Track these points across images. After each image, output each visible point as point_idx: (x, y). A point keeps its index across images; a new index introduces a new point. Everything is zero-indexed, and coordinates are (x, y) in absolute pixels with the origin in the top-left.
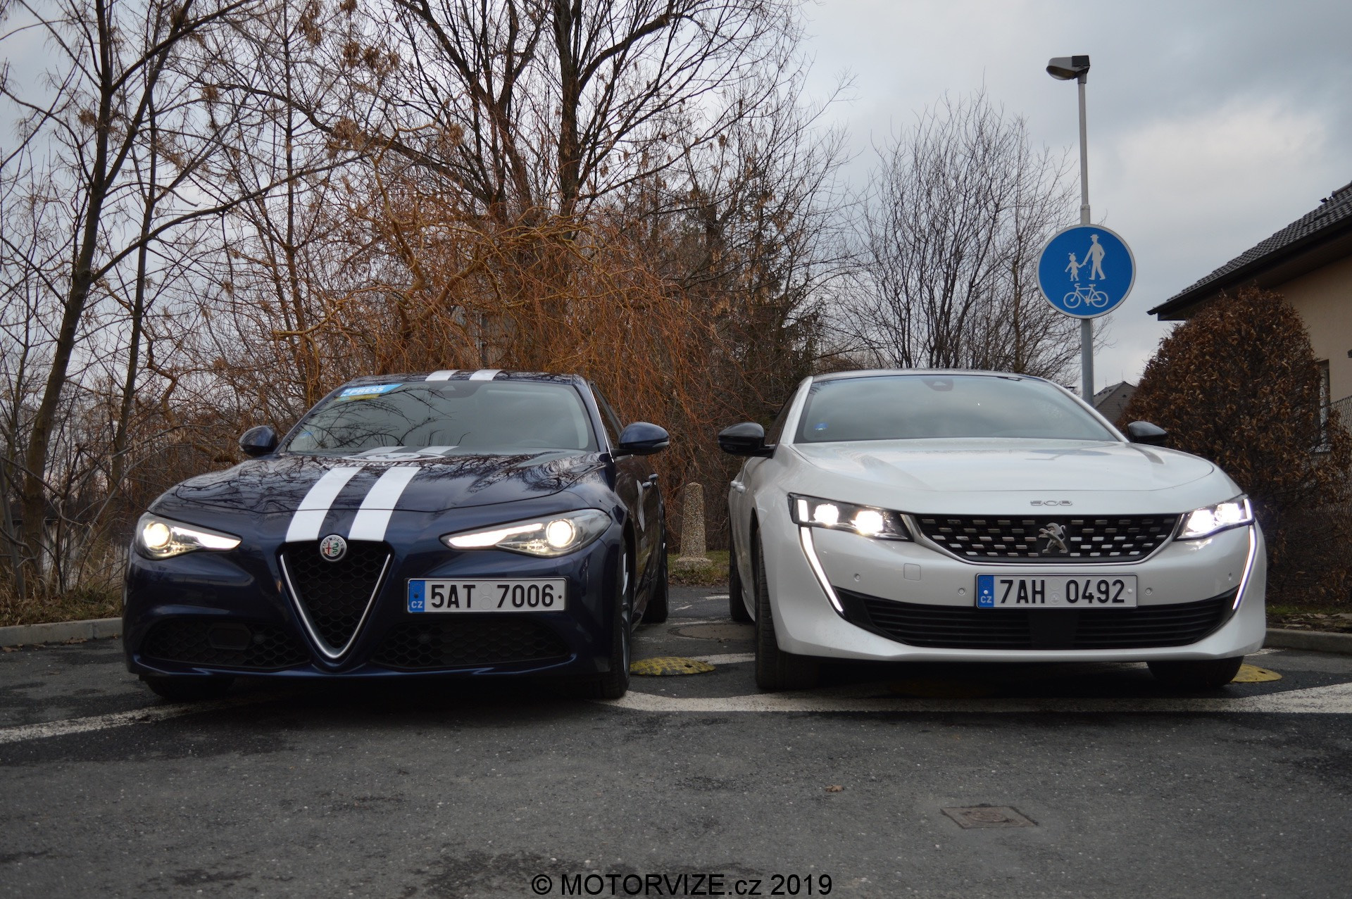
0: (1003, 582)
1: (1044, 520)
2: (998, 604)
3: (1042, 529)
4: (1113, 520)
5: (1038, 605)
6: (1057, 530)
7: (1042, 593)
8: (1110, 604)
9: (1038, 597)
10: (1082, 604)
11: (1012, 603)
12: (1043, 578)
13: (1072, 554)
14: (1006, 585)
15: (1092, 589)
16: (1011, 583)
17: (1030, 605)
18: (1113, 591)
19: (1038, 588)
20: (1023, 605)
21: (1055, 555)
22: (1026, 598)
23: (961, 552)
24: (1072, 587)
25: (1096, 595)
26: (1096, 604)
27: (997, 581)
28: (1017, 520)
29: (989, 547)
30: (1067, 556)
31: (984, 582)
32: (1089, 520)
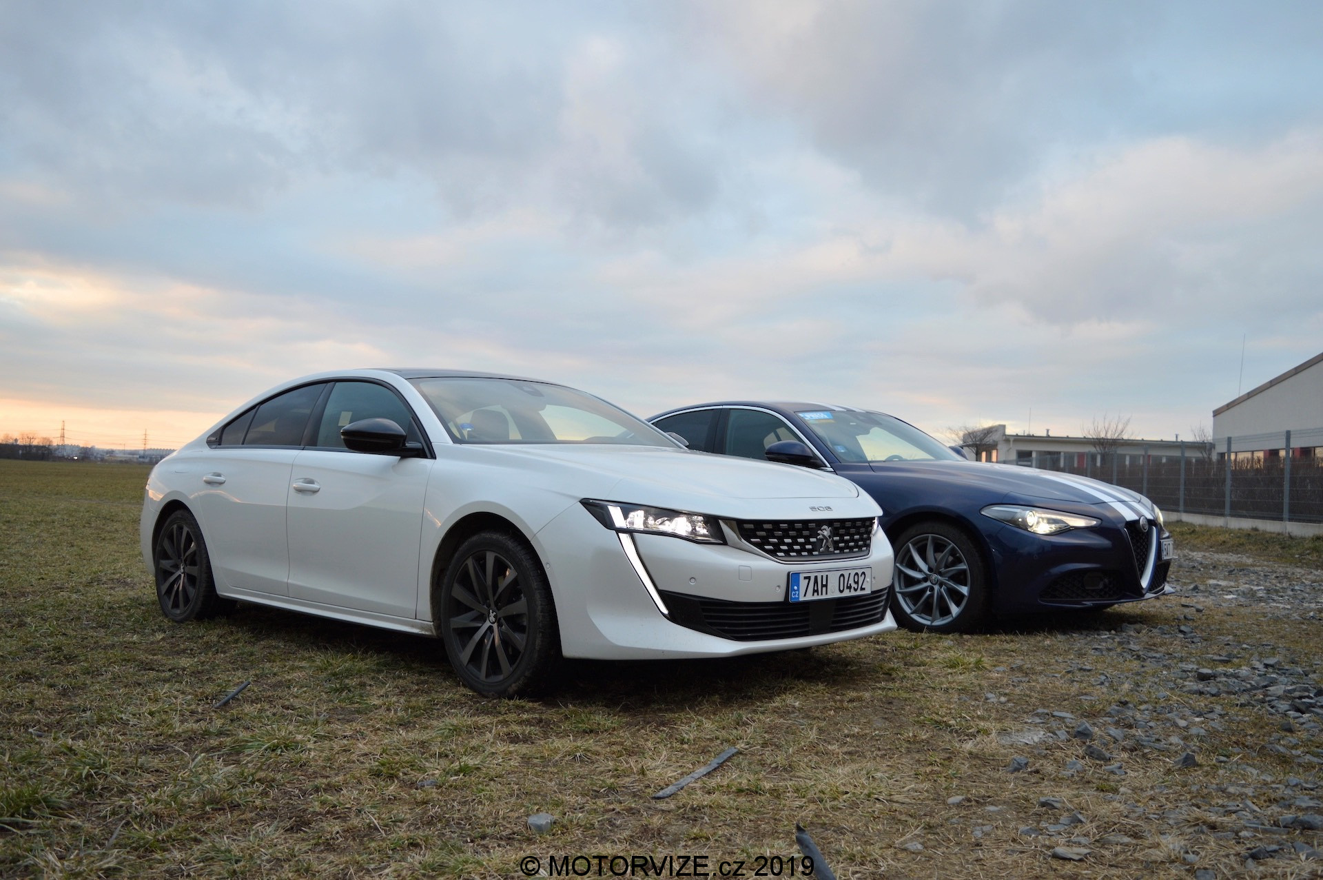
0: (805, 578)
1: (820, 523)
2: (802, 599)
3: (819, 532)
4: (854, 521)
5: (824, 597)
6: (826, 532)
7: (826, 586)
8: (859, 593)
9: (824, 589)
10: (847, 593)
11: (810, 597)
12: (827, 573)
13: (836, 552)
14: (807, 581)
15: (851, 581)
16: (809, 578)
17: (820, 597)
18: (861, 579)
19: (824, 583)
20: (816, 597)
21: (827, 555)
22: (817, 591)
23: (773, 553)
24: (842, 578)
25: (854, 585)
26: (853, 593)
27: (802, 576)
28: (805, 523)
29: (791, 549)
30: (833, 553)
31: (792, 579)
32: (842, 521)
